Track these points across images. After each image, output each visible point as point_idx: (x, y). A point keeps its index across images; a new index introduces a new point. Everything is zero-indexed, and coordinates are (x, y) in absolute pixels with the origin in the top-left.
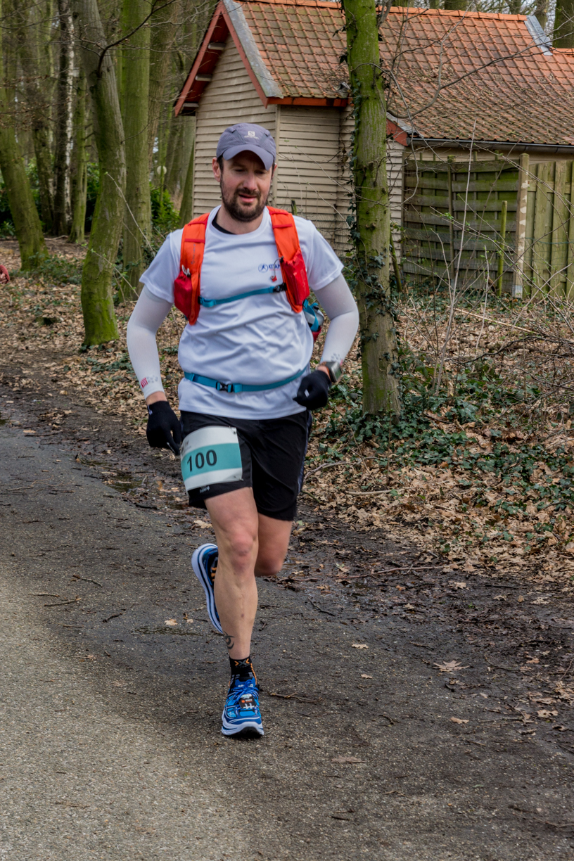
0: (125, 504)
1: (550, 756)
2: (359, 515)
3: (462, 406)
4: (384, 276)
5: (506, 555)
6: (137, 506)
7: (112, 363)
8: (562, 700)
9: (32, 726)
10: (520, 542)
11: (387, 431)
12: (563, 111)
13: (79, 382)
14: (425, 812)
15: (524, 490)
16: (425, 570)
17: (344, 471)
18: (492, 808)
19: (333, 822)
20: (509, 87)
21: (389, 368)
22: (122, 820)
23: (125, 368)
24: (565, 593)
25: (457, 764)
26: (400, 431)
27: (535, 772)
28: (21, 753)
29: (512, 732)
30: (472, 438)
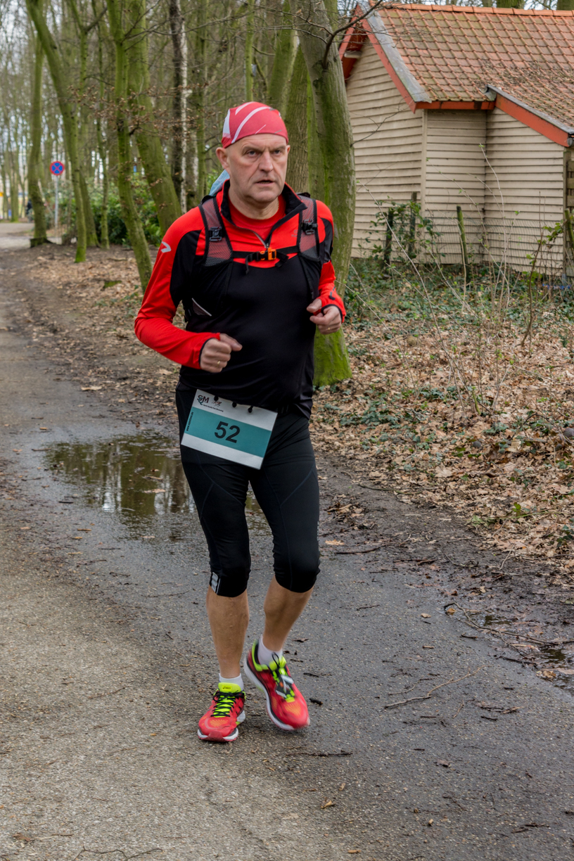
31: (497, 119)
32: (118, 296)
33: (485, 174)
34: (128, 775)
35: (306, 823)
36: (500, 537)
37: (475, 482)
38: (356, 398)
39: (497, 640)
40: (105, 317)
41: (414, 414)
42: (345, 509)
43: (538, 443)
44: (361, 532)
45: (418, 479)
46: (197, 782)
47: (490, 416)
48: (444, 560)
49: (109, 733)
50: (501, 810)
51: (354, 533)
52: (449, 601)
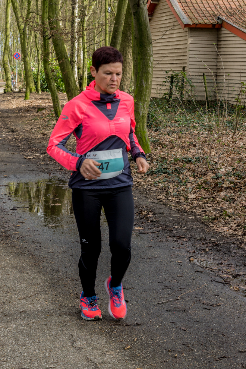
31: (223, 32)
32: (44, 115)
33: (217, 58)
34: (35, 334)
35: (117, 356)
36: (217, 226)
37: (206, 200)
38: (153, 162)
39: (212, 273)
40: (37, 125)
41: (179, 169)
42: (145, 213)
43: (236, 182)
44: (151, 223)
45: (180, 199)
46: (67, 337)
47: (215, 170)
48: (190, 236)
49: (27, 315)
50: (210, 350)
51: (148, 224)
52: (191, 255)
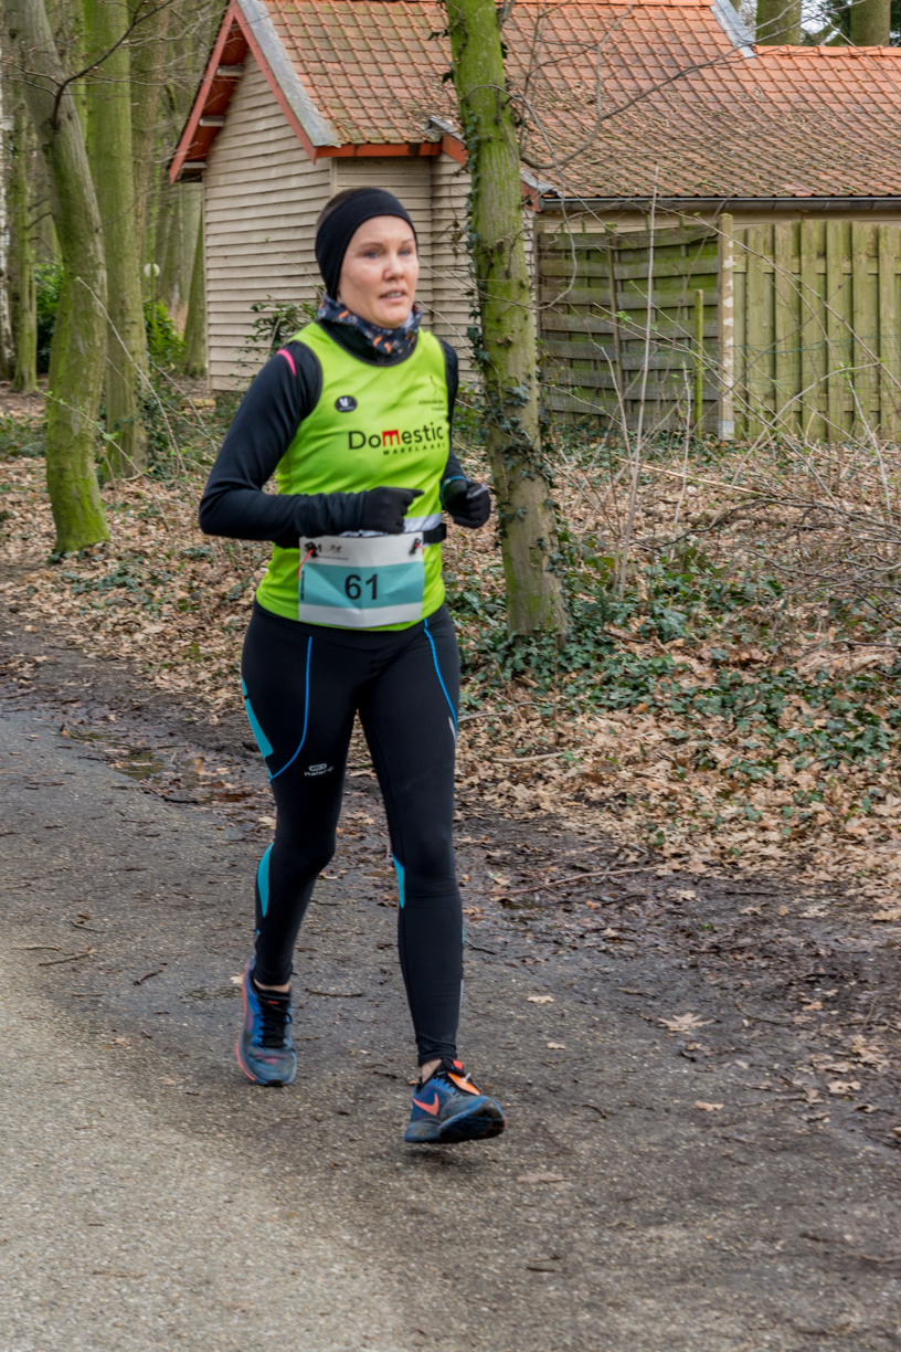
0: (146, 798)
1: (855, 1153)
2: (515, 794)
3: (662, 615)
4: (529, 418)
5: (752, 843)
6: (166, 800)
7: (102, 577)
8: (865, 1064)
9: (42, 1154)
10: (773, 822)
11: (548, 660)
12: (779, 144)
13: (53, 611)
14: (672, 1251)
15: (772, 740)
16: (629, 875)
17: (486, 726)
18: (774, 1240)
19: (530, 1275)
20: (692, 111)
21: (545, 562)
22: (199, 1293)
23: (124, 585)
24: (851, 898)
25: (713, 1175)
26: (570, 659)
27: (835, 1178)
28: (30, 1198)
29: (792, 1119)
30: (683, 665)
31: (445, 169)
33: (432, 256)
